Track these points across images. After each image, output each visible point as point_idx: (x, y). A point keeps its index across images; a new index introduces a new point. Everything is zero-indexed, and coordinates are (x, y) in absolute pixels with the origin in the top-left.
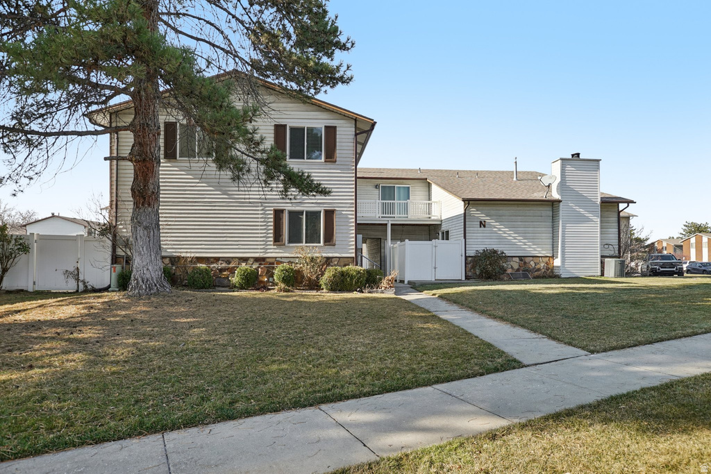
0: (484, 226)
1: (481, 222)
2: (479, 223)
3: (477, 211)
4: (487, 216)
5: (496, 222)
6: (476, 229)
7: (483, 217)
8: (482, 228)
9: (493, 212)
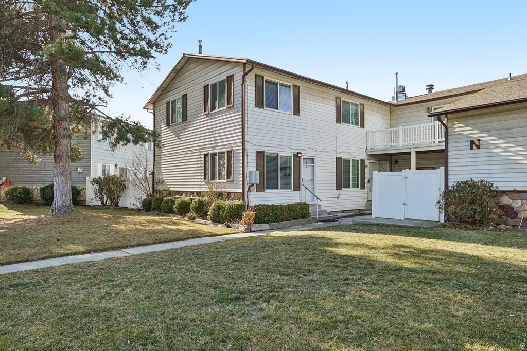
0: (478, 147)
1: (472, 142)
2: (469, 144)
3: (466, 126)
4: (482, 131)
5: (499, 139)
6: (465, 152)
7: (475, 134)
8: (475, 150)
9: (494, 125)
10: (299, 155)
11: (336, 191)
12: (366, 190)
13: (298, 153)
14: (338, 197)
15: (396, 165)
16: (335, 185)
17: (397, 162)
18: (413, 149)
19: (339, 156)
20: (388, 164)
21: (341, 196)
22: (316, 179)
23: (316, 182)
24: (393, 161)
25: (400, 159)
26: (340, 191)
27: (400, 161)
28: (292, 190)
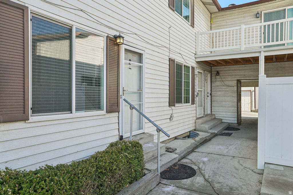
10: (118, 41)
11: (168, 108)
12: (195, 105)
13: (116, 37)
14: (171, 118)
15: (217, 77)
16: (168, 100)
17: (218, 73)
18: (262, 53)
19: (173, 57)
20: (209, 75)
21: (174, 115)
22: (145, 90)
23: (145, 95)
24: (214, 73)
25: (221, 71)
26: (173, 107)
27: (221, 73)
28: (104, 112)
